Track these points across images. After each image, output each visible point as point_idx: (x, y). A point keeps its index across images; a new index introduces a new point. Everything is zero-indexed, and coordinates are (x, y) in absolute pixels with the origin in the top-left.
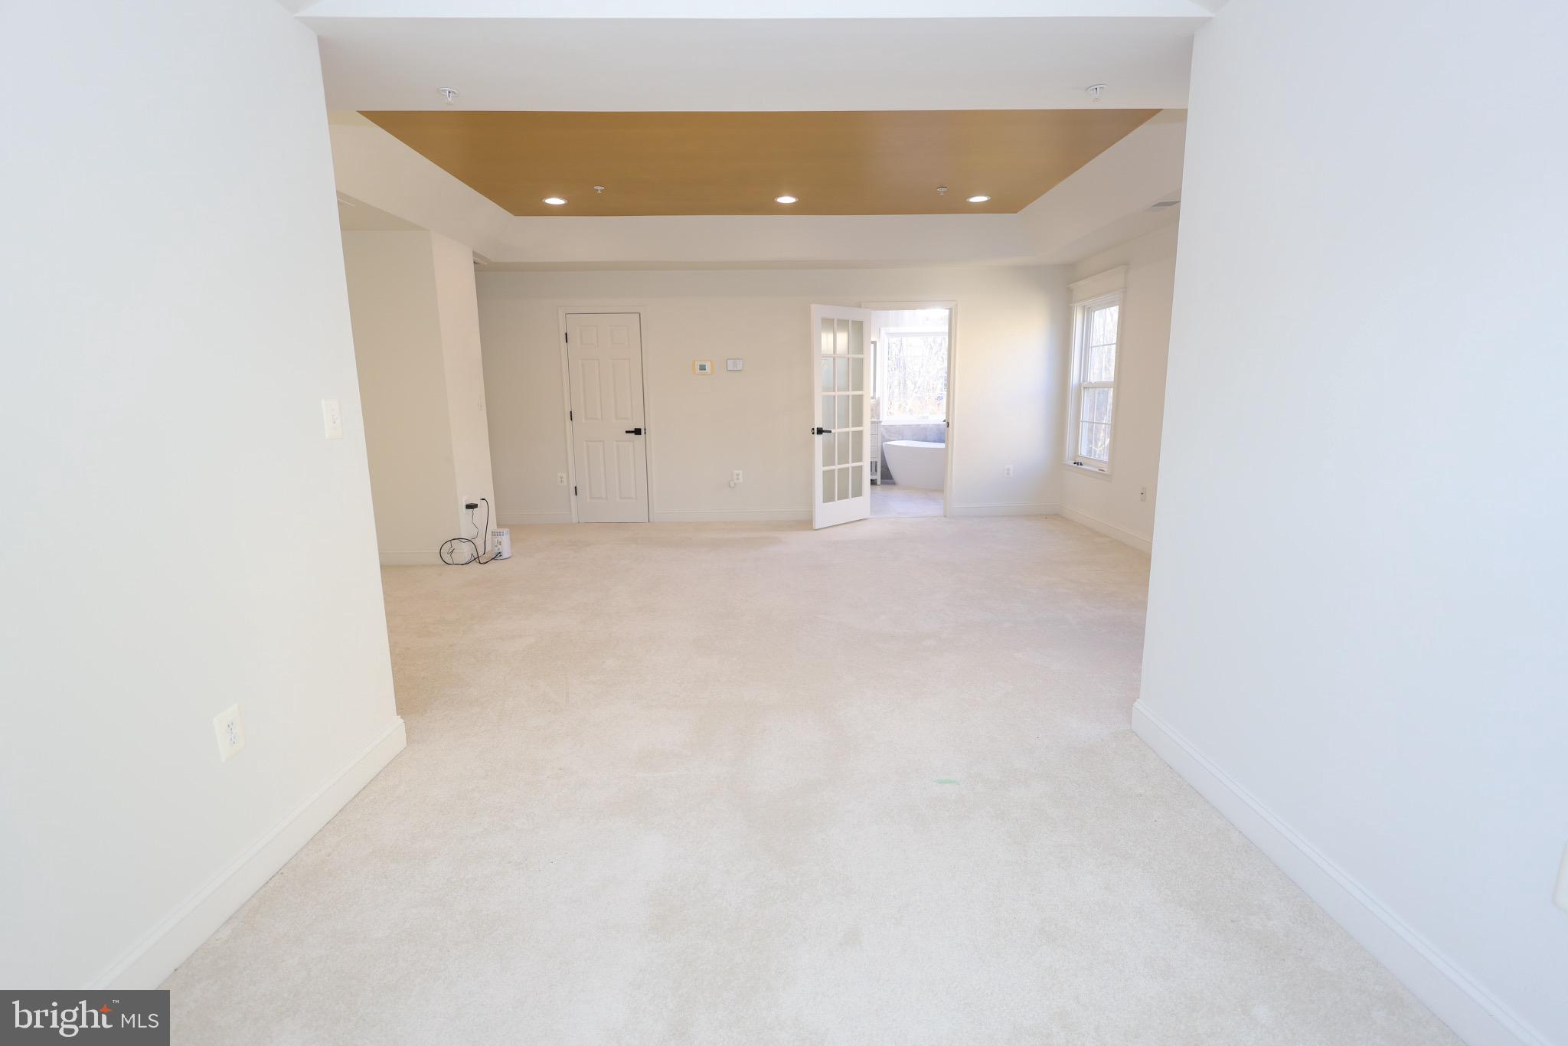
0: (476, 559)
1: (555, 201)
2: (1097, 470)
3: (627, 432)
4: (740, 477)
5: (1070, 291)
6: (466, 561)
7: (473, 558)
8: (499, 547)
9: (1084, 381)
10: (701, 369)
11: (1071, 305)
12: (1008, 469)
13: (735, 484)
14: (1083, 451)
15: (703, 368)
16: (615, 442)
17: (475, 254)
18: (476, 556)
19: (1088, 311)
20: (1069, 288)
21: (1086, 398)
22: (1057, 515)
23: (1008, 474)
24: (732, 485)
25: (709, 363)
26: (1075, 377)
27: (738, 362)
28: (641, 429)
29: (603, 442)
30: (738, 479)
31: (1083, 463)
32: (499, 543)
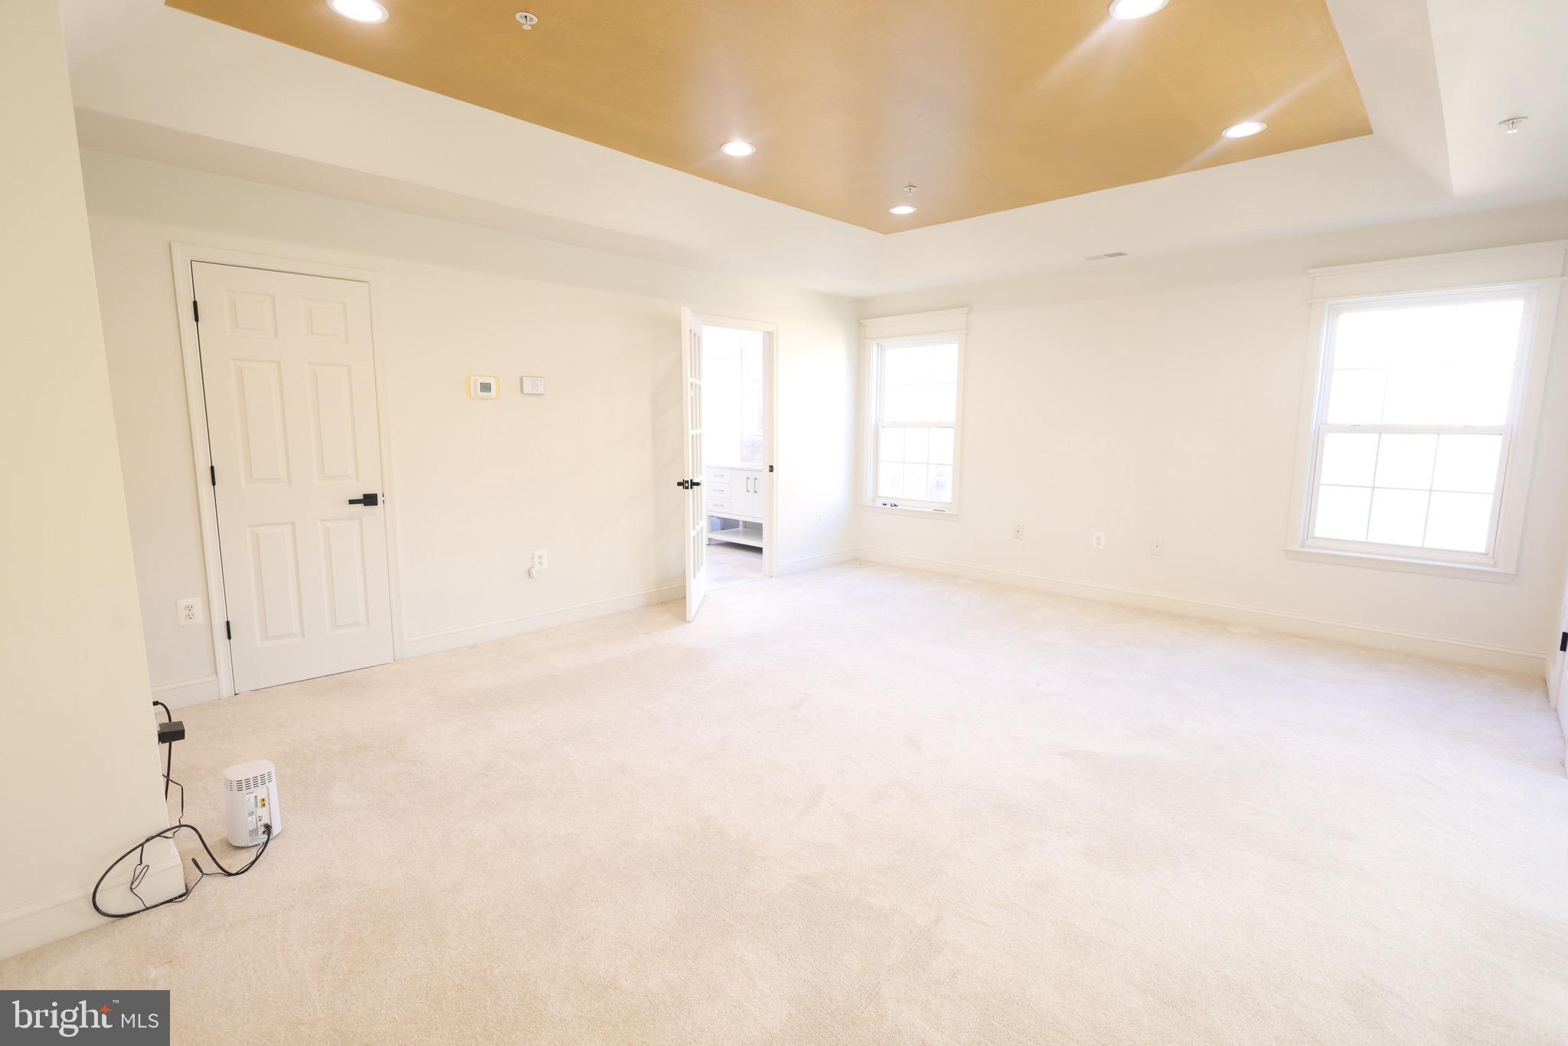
2: (931, 511)
3: (346, 502)
4: (544, 560)
5: (862, 326)
8: (259, 812)
9: (880, 420)
10: (482, 390)
11: (863, 341)
13: (537, 572)
14: (891, 491)
15: (485, 387)
16: (319, 524)
19: (881, 350)
20: (862, 323)
21: (884, 438)
24: (534, 573)
25: (498, 379)
26: (873, 416)
27: (539, 382)
28: (376, 495)
29: (293, 524)
30: (541, 563)
31: (896, 504)
32: (259, 804)
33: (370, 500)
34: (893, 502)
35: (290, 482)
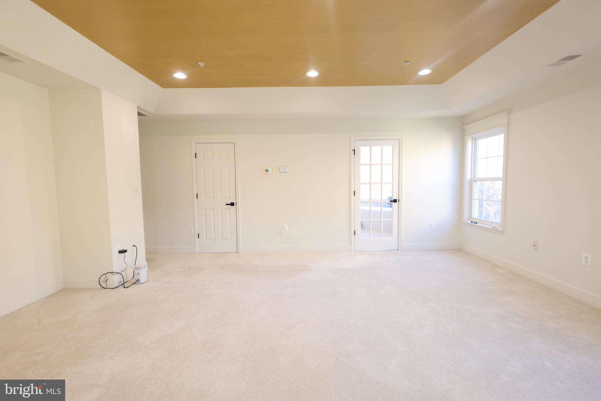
0: (123, 285)
1: (180, 75)
2: (491, 227)
3: (227, 204)
4: (287, 228)
5: (463, 130)
6: (116, 285)
7: (120, 284)
8: (138, 276)
9: (473, 177)
10: (266, 171)
11: (464, 137)
12: (432, 225)
13: (284, 232)
14: (475, 215)
15: (267, 171)
16: (220, 210)
17: (138, 108)
18: (123, 283)
19: (475, 141)
20: (463, 129)
21: (477, 186)
22: (460, 249)
23: (432, 227)
24: (282, 232)
25: (270, 168)
26: (468, 176)
27: (286, 168)
28: (234, 203)
29: (214, 209)
30: (285, 229)
31: (477, 222)
32: (138, 274)
33: (232, 204)
34: (475, 221)
35: (214, 198)
